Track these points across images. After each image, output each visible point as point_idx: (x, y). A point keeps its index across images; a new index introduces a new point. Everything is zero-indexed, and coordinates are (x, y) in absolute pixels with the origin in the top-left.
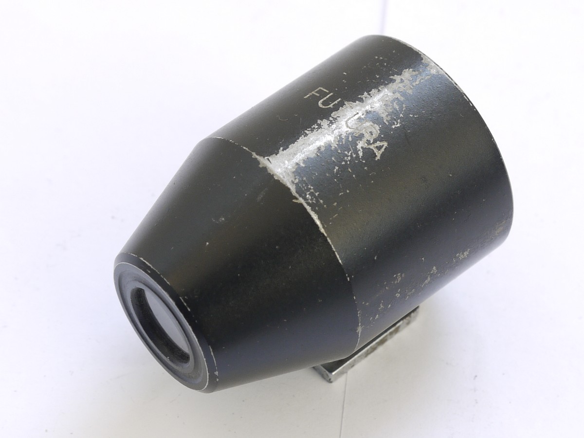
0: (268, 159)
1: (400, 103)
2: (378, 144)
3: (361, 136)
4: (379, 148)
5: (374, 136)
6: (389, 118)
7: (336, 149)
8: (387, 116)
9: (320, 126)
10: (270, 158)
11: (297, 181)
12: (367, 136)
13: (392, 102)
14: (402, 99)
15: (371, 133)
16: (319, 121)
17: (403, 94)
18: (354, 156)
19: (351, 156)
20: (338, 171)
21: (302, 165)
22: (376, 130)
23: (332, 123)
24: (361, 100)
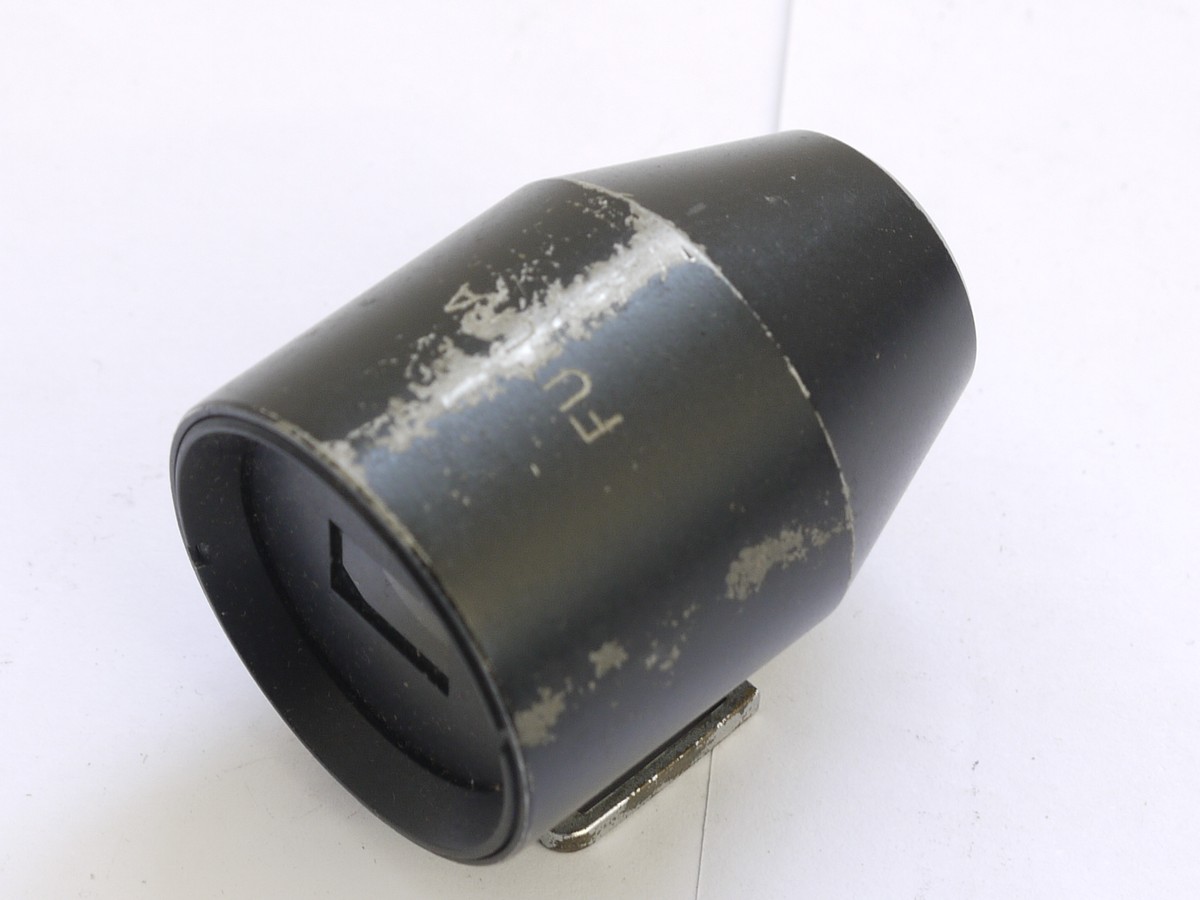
0: (690, 256)
1: (418, 378)
2: (464, 305)
3: (499, 309)
4: (463, 299)
5: (472, 315)
6: (441, 348)
7: (552, 280)
8: (445, 351)
9: (586, 323)
10: (686, 258)
11: (628, 221)
12: (487, 312)
13: (434, 378)
14: (412, 387)
15: (479, 317)
16: (588, 335)
17: (410, 397)
18: (513, 277)
19: (519, 276)
20: (547, 248)
21: (619, 247)
22: (468, 326)
23: (562, 331)
24: (500, 380)
